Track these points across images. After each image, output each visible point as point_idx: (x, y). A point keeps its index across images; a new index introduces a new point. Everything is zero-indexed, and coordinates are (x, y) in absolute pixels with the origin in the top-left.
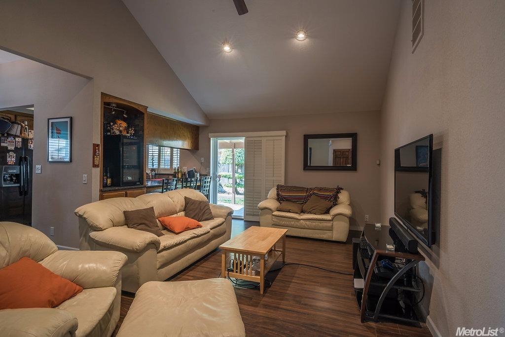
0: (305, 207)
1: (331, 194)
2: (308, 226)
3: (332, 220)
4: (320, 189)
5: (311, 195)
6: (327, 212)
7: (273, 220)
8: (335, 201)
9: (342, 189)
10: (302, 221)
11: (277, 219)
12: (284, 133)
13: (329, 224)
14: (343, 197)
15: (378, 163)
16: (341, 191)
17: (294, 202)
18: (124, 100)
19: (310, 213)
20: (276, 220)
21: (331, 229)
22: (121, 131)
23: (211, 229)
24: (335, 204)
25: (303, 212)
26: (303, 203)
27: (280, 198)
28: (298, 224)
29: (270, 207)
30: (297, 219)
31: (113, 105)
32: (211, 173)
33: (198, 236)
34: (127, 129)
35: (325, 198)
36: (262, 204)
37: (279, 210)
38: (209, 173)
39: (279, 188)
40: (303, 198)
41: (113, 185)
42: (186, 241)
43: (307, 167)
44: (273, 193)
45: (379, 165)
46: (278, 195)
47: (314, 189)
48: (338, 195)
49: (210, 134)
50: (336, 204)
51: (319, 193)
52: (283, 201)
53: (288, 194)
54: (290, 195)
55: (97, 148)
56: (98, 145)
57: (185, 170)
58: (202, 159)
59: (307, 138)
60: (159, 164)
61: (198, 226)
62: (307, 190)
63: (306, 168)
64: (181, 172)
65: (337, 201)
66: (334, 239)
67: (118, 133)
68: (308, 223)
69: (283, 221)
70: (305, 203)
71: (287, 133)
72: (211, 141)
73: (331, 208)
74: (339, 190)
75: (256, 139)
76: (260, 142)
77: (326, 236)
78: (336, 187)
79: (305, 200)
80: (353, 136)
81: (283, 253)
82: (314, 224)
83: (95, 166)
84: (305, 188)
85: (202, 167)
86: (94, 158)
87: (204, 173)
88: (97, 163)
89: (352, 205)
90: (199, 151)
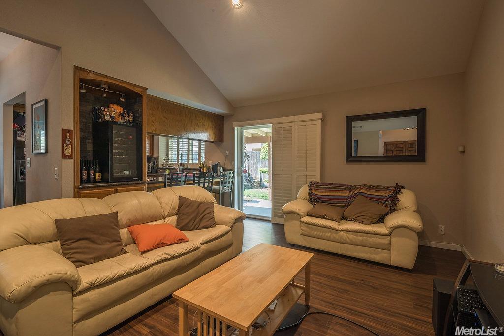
0: (347, 212)
1: (386, 195)
2: (351, 240)
3: (389, 234)
4: (370, 188)
5: (356, 195)
6: (381, 220)
7: (302, 228)
8: (392, 204)
9: (403, 188)
10: (342, 233)
11: (307, 227)
12: (319, 115)
13: (385, 241)
14: (406, 199)
15: (461, 149)
16: (402, 190)
17: (332, 205)
18: (111, 78)
19: (354, 220)
20: (305, 229)
21: (388, 248)
22: (112, 117)
23: (202, 244)
24: (393, 210)
25: (344, 218)
26: (344, 206)
27: (313, 199)
28: (336, 236)
29: (297, 211)
30: (335, 229)
31: (104, 86)
32: (236, 167)
33: (174, 258)
34: (122, 115)
35: (378, 200)
36: (288, 206)
37: (310, 215)
38: (234, 167)
39: (313, 185)
40: (344, 199)
41: (103, 180)
42: (147, 268)
43: (351, 157)
44: (304, 191)
45: (463, 152)
46: (310, 194)
47: (361, 187)
48: (398, 196)
49: (234, 123)
50: (395, 210)
51: (368, 193)
52: (317, 202)
53: (324, 194)
54: (327, 194)
55: (68, 134)
56: (70, 131)
57: (210, 164)
58: (227, 152)
59: (350, 120)
60: (188, 159)
61: (179, 239)
62: (351, 188)
63: (350, 159)
64: (206, 166)
65: (396, 205)
66: (392, 263)
67: (107, 118)
68: (351, 236)
69: (315, 231)
70: (348, 206)
71: (324, 116)
72: (236, 131)
73: (387, 214)
74: (398, 189)
75: (285, 125)
76: (290, 129)
77: (378, 256)
78: (394, 185)
79: (347, 202)
80: (421, 114)
81: (306, 292)
82: (361, 238)
83: (65, 157)
84: (348, 186)
85: (227, 161)
86: (63, 147)
87: (228, 167)
88: (68, 152)
89: (420, 211)
90: (223, 144)
